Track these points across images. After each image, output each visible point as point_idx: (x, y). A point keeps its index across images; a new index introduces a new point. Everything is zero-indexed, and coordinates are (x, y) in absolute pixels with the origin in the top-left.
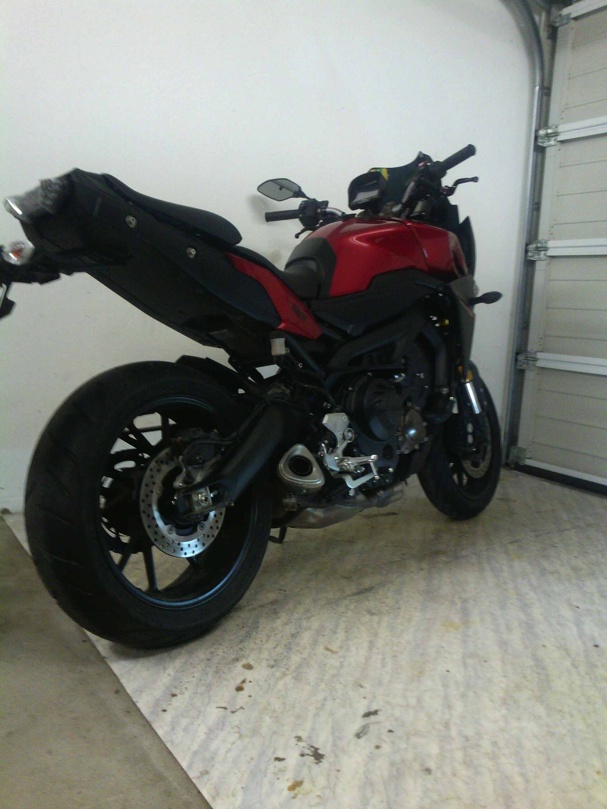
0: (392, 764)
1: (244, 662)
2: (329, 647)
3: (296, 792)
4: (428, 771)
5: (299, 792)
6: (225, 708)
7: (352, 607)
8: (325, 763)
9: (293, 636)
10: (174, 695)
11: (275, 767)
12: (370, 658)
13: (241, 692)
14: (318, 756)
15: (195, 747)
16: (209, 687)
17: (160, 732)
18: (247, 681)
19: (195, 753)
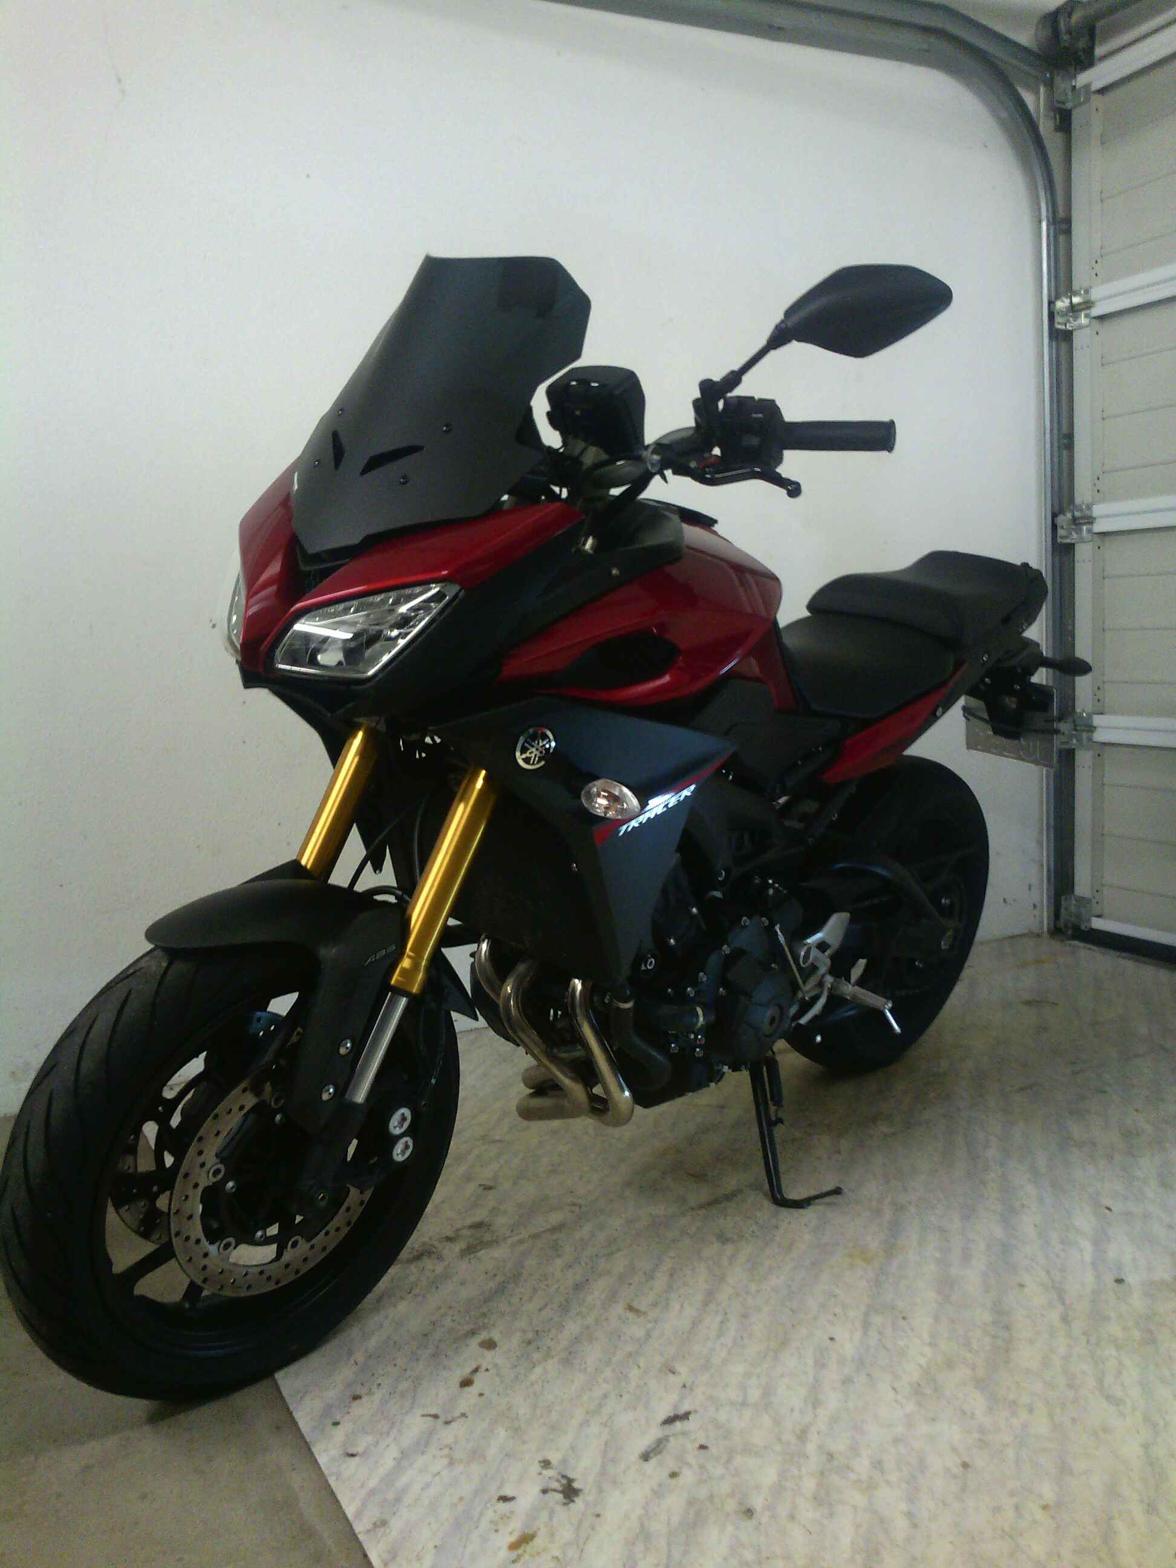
0: (690, 1503)
1: (484, 1336)
2: (635, 1305)
3: (520, 1551)
4: (749, 1513)
5: (525, 1552)
6: (436, 1416)
7: (693, 1229)
8: (579, 1503)
9: (578, 1287)
10: (356, 1398)
11: (495, 1511)
12: (700, 1321)
13: (467, 1389)
14: (570, 1492)
15: (373, 1483)
16: (417, 1382)
17: (322, 1460)
18: (483, 1369)
19: (372, 1492)
